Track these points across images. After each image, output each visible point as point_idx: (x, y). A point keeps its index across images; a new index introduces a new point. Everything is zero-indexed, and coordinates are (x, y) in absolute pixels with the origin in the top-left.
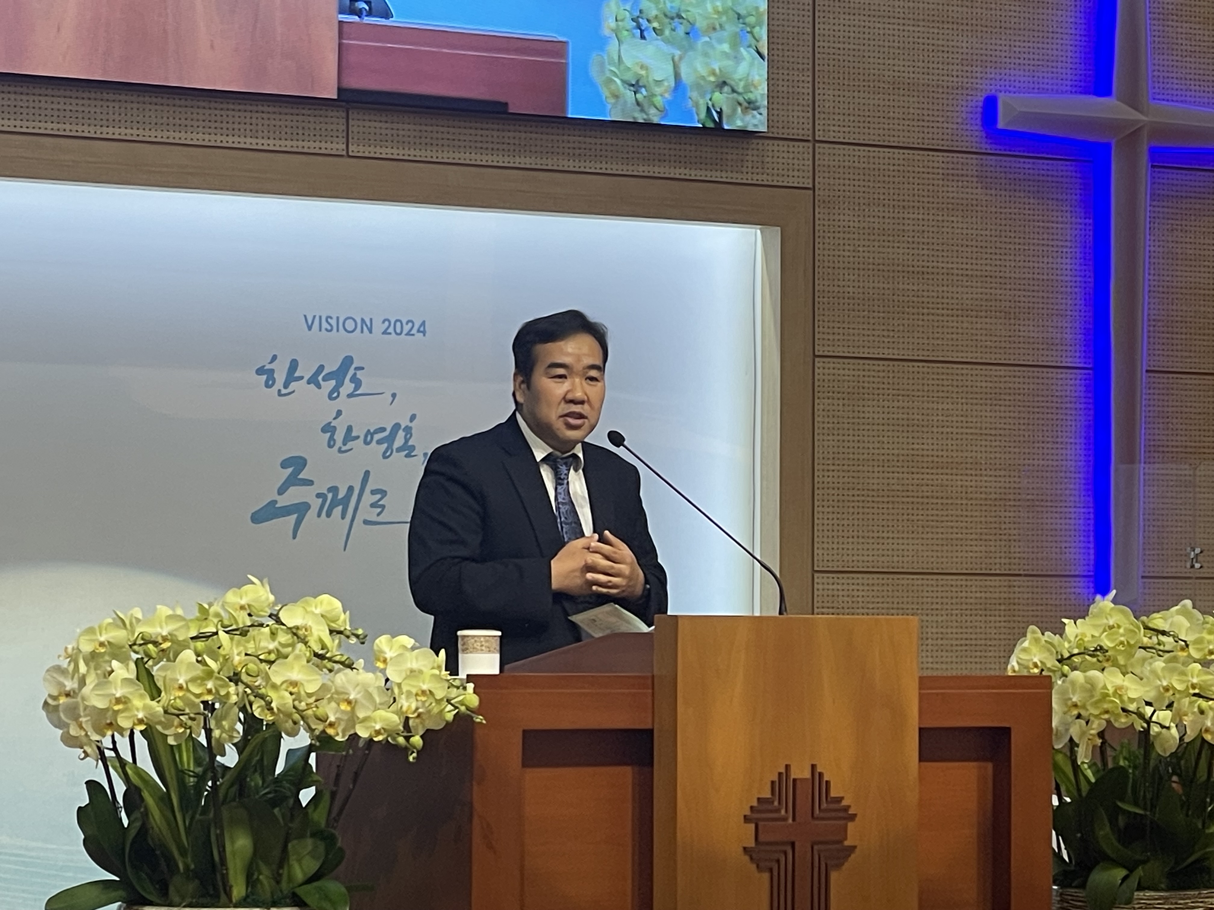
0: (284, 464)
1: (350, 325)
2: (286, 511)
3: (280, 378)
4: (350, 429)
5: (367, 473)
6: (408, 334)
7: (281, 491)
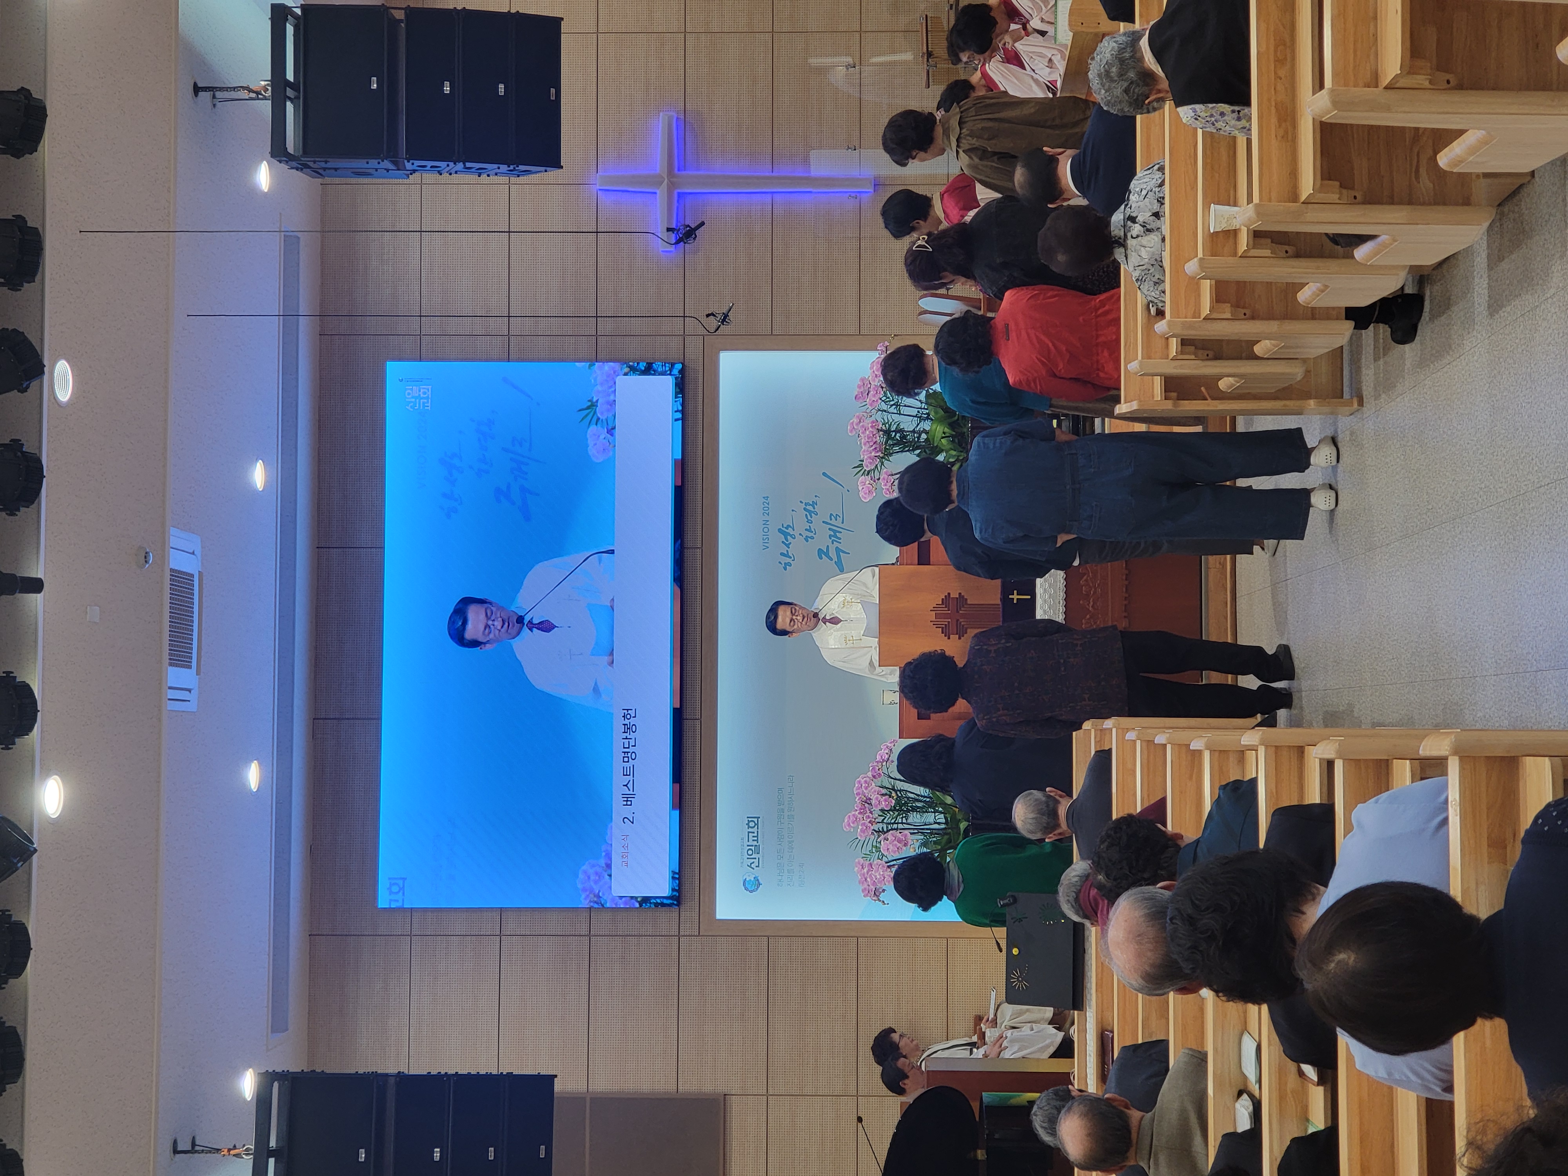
0: (821, 559)
1: (766, 530)
2: (839, 557)
3: (788, 560)
4: (806, 530)
5: (823, 522)
6: (768, 504)
7: (832, 560)
